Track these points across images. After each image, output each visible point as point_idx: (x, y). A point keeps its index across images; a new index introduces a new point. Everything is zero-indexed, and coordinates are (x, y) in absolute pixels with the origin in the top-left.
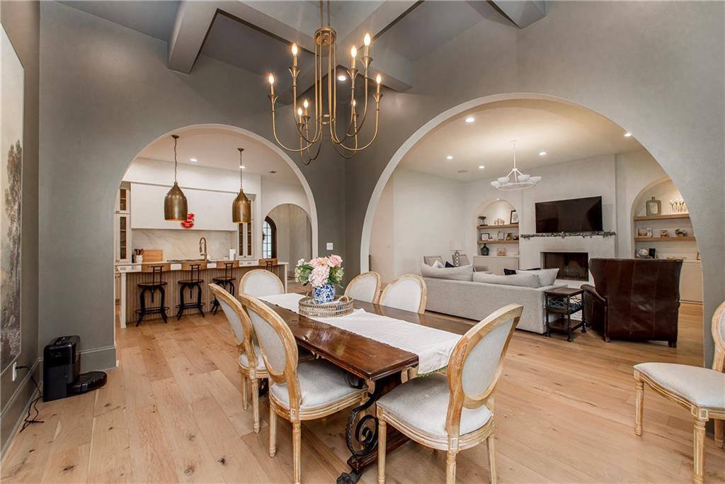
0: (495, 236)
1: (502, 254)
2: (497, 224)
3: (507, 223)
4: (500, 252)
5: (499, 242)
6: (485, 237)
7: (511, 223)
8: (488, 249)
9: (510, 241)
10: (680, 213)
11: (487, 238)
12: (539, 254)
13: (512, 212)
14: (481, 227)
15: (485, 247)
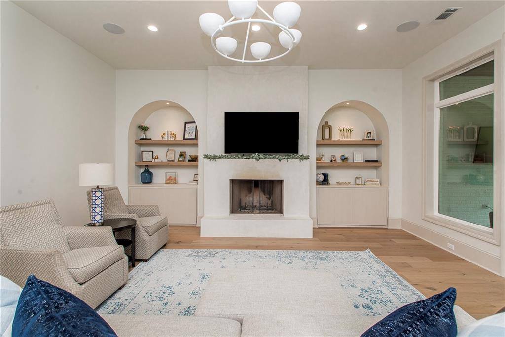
0: (162, 154)
1: (171, 180)
2: (166, 139)
3: (180, 138)
4: (170, 179)
5: (169, 165)
6: (147, 157)
7: (184, 139)
8: (151, 174)
9: (184, 163)
10: (346, 139)
11: (150, 159)
12: (229, 181)
13: (186, 123)
14: (143, 142)
15: (147, 171)
